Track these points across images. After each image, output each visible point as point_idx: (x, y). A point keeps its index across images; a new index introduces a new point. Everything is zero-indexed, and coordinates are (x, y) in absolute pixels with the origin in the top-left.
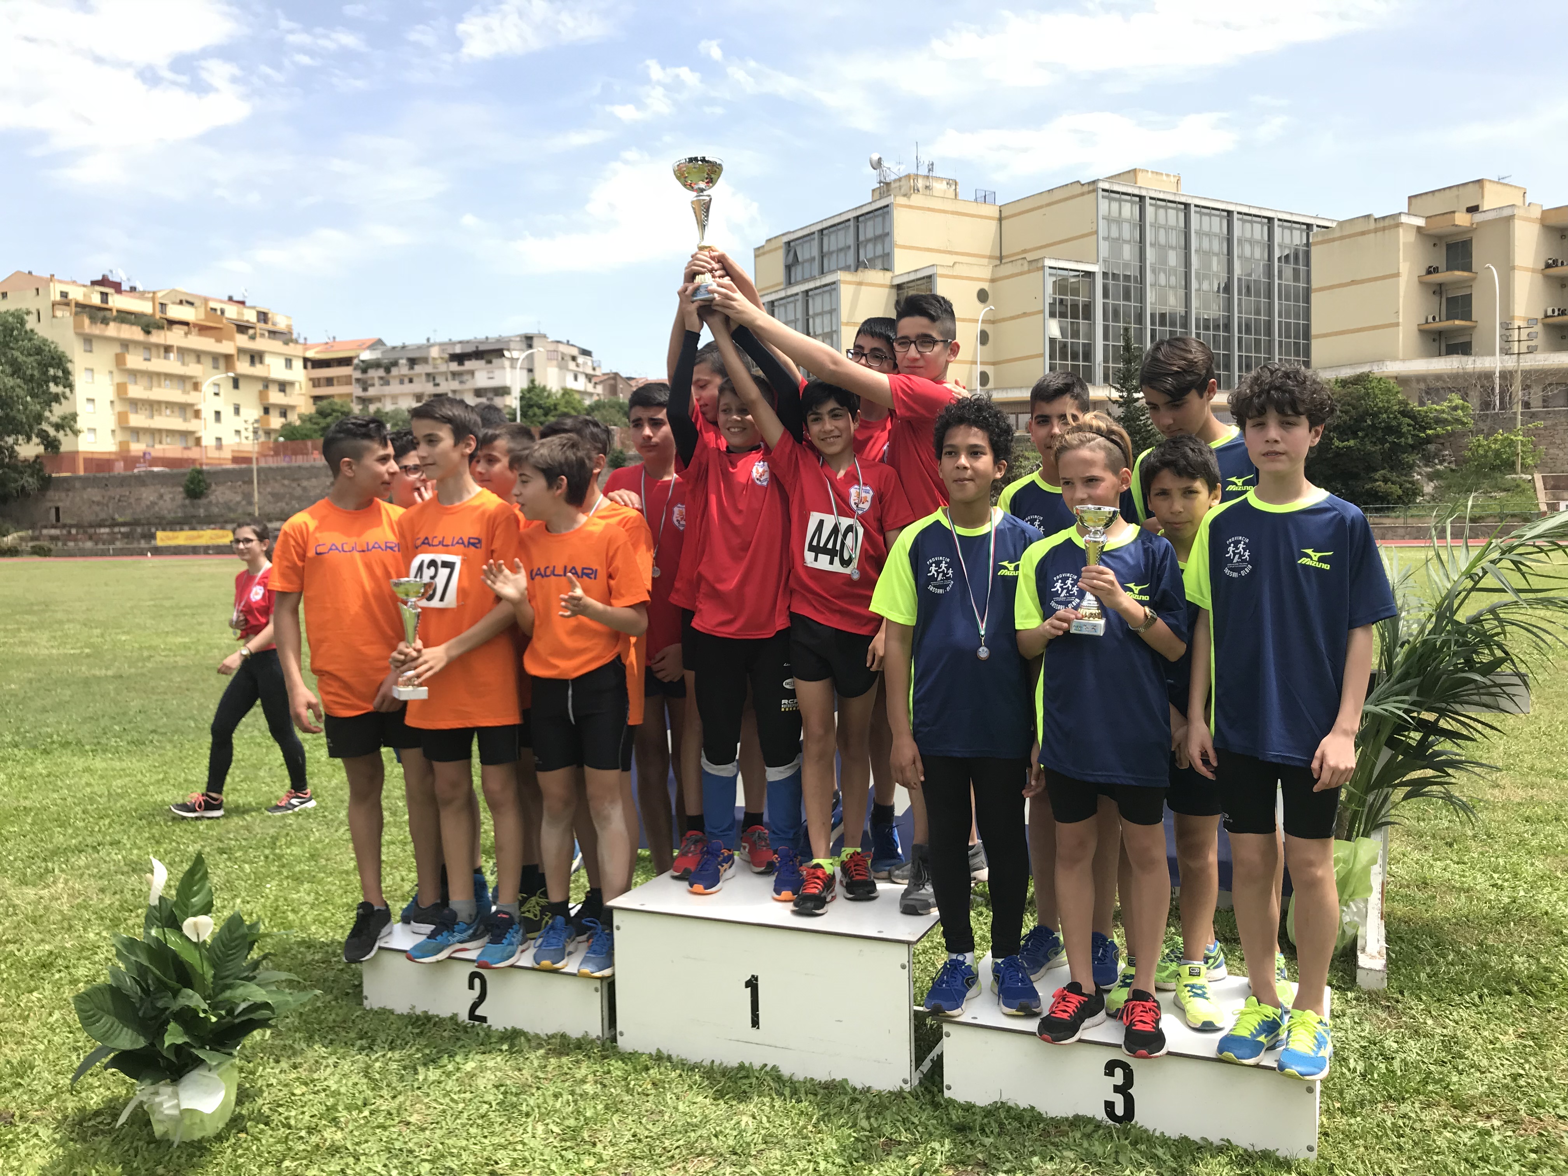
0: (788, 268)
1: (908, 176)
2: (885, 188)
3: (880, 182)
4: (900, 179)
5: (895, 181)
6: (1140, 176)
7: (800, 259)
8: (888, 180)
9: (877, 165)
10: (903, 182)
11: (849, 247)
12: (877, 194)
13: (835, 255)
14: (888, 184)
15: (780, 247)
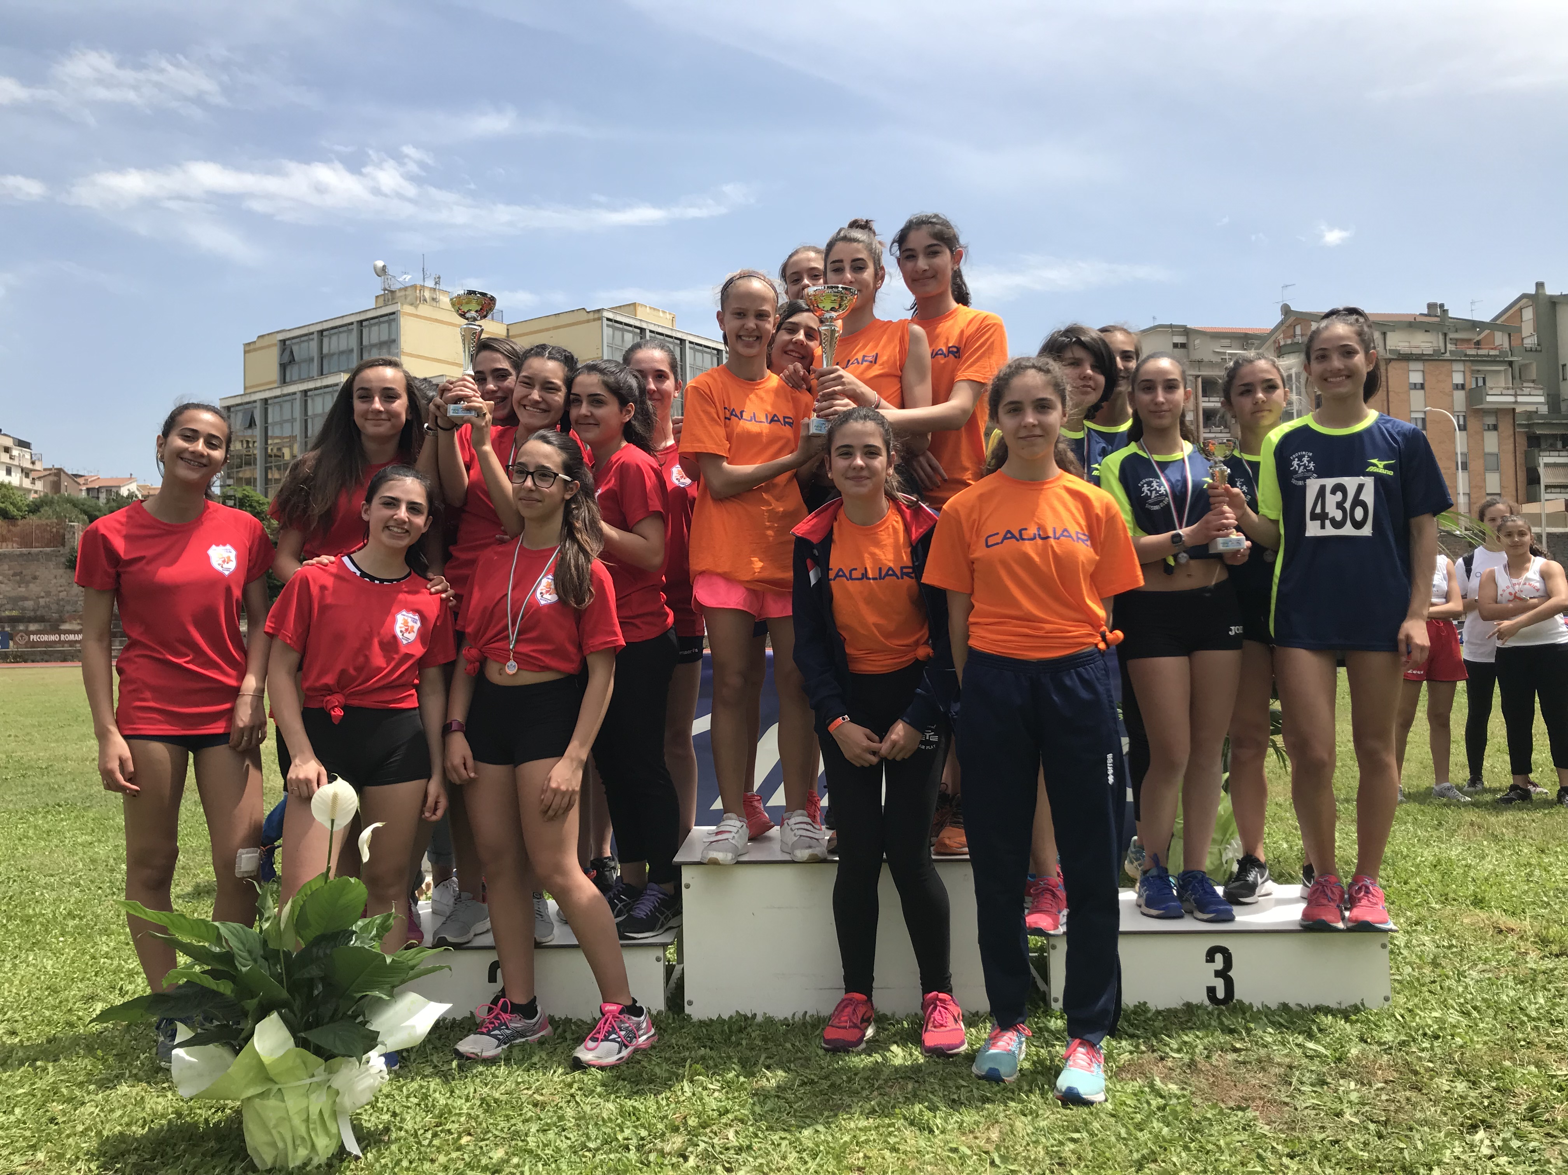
0: (283, 367)
1: (414, 287)
2: (389, 295)
3: (385, 290)
4: (405, 289)
5: (400, 289)
6: (639, 310)
7: (296, 358)
8: (393, 288)
9: (382, 272)
10: (409, 292)
11: (352, 351)
12: (381, 300)
13: (336, 357)
14: (392, 292)
15: (274, 345)
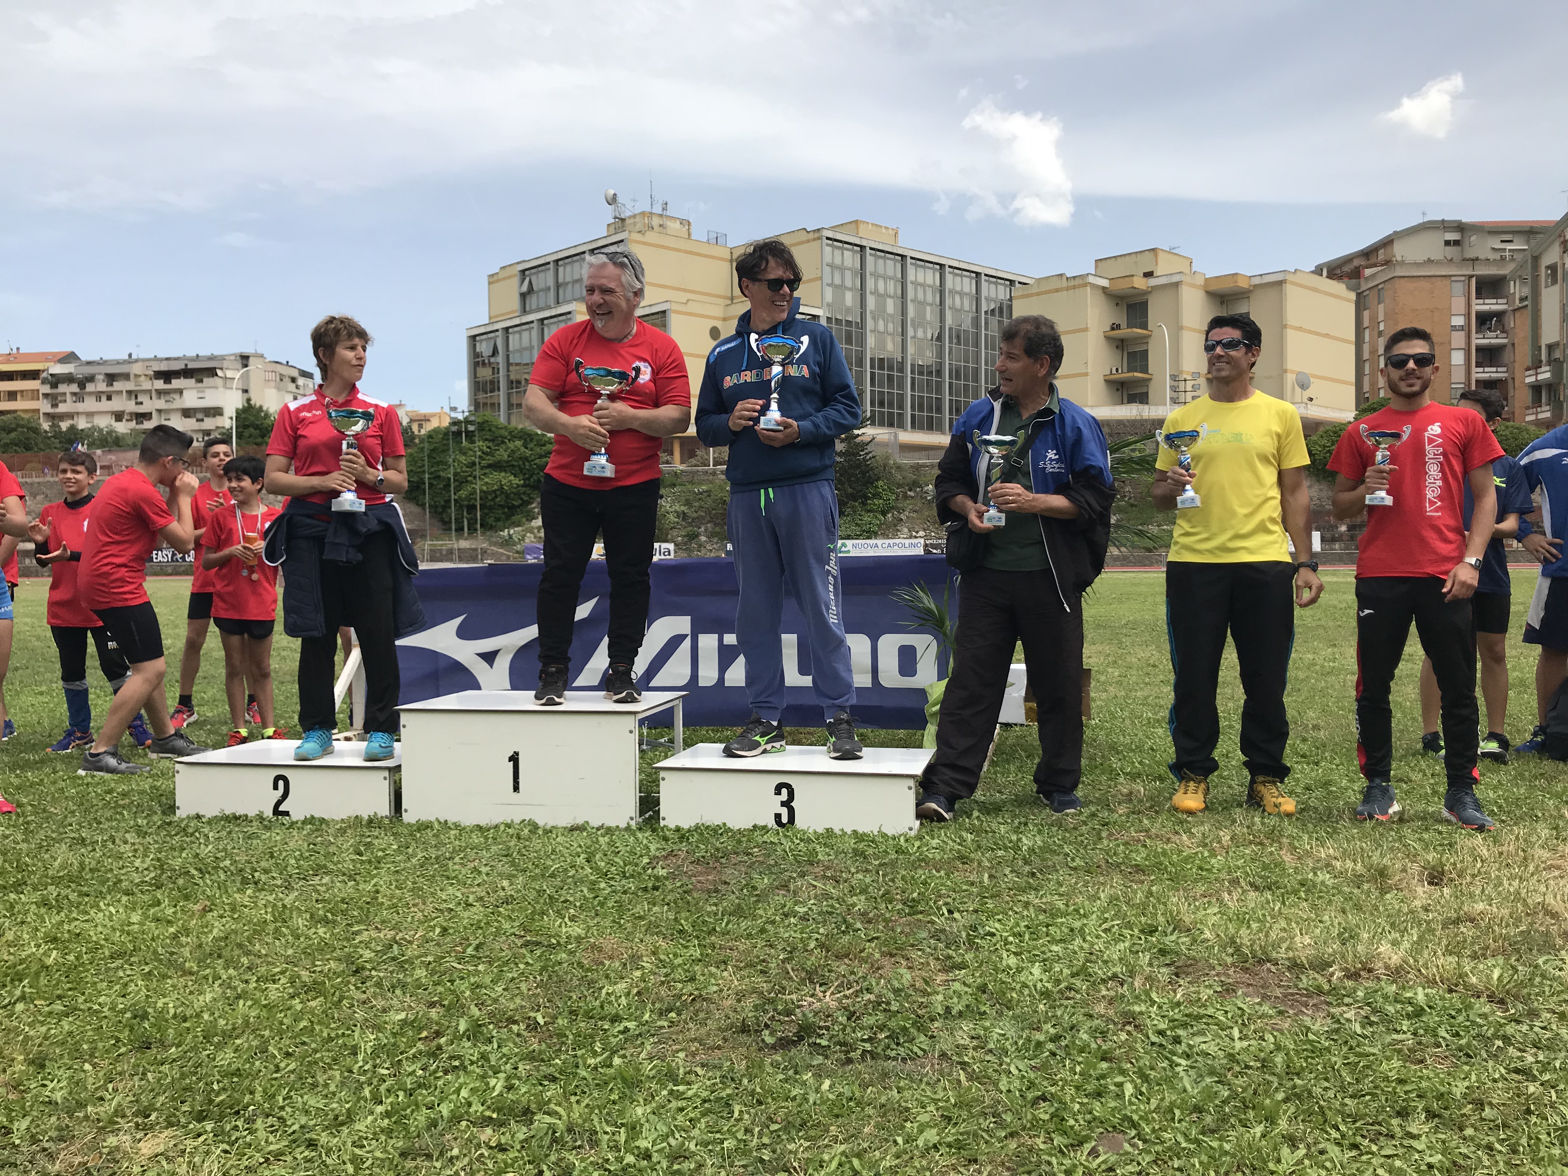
0: (523, 296)
1: (643, 214)
2: (621, 222)
3: (615, 218)
4: (634, 216)
5: (630, 217)
6: (862, 227)
7: (535, 288)
8: (623, 216)
9: (612, 200)
10: (638, 219)
12: (612, 230)
13: (570, 286)
14: (623, 220)
15: (515, 275)
